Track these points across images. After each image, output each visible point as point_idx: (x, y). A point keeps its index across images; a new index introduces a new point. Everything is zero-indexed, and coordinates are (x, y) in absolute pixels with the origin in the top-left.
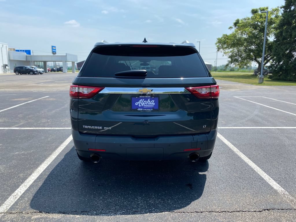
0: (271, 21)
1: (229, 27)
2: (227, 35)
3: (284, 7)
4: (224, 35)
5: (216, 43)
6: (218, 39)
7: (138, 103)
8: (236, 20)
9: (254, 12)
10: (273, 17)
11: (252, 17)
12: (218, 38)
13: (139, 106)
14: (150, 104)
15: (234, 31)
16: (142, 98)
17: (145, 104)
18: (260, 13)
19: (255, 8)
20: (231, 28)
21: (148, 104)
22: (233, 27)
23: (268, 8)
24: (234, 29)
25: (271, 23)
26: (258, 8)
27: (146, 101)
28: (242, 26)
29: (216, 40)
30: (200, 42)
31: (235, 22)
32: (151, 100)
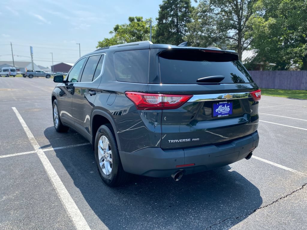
0: (147, 30)
1: (110, 32)
2: (108, 40)
3: (158, 19)
4: (105, 39)
5: (97, 46)
6: (99, 43)
7: (218, 109)
8: (116, 25)
9: (131, 20)
10: (147, 26)
11: (130, 24)
12: (99, 41)
13: (219, 112)
14: (226, 110)
15: (114, 36)
16: (221, 104)
17: (223, 111)
18: (136, 21)
19: (132, 16)
20: (111, 32)
21: (225, 110)
22: (114, 32)
23: (143, 18)
24: (114, 34)
25: (146, 32)
26: (134, 17)
27: (223, 107)
28: (122, 32)
29: (98, 43)
30: (80, 44)
31: (115, 27)
32: (227, 106)
